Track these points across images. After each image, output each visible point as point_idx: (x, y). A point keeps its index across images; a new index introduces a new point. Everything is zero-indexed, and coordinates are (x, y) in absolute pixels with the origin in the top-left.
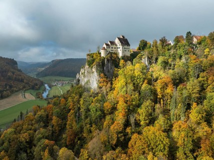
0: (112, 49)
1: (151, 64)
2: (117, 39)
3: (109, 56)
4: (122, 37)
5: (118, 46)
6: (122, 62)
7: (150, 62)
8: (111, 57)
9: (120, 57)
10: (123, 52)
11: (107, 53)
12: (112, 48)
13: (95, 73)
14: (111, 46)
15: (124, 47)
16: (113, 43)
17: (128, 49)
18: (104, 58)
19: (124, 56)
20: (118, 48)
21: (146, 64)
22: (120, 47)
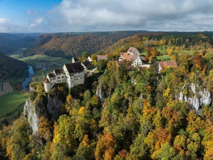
0: (59, 80)
1: (106, 97)
2: (65, 66)
3: (53, 89)
4: (73, 61)
6: (69, 97)
7: (105, 94)
8: (56, 91)
9: (70, 89)
10: (72, 82)
11: (52, 85)
12: (59, 78)
13: (35, 114)
14: (57, 77)
15: (73, 77)
16: (59, 71)
17: (80, 77)
18: (47, 94)
19: (75, 87)
20: (66, 77)
21: (99, 97)
22: (68, 76)
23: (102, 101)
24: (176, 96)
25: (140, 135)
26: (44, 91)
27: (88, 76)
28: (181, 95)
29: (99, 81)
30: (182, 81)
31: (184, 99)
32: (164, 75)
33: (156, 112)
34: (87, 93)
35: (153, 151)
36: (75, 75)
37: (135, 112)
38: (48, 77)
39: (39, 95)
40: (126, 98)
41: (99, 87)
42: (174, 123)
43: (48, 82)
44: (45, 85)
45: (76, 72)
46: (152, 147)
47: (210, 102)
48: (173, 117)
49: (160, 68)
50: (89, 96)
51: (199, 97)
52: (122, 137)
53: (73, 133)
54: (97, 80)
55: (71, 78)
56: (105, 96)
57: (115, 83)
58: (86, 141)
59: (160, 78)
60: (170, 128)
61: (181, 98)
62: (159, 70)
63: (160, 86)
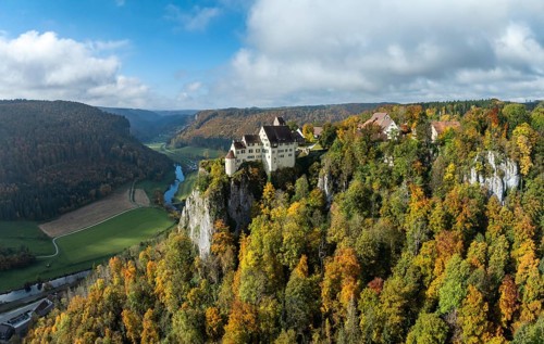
0: (251, 154)
1: (336, 192)
2: (262, 129)
3: (241, 172)
4: (276, 123)
5: (266, 147)
6: (268, 187)
7: (335, 186)
8: (246, 175)
9: (268, 174)
10: (274, 160)
11: (239, 164)
12: (250, 151)
13: (207, 216)
14: (248, 148)
15: (276, 150)
16: (252, 139)
17: (289, 152)
18: (229, 179)
19: (278, 171)
20: (264, 151)
21: (324, 192)
22: (268, 148)
23: (329, 200)
24: (465, 179)
25: (404, 255)
26: (224, 172)
27: (301, 155)
28: (473, 173)
29: (324, 161)
30: (473, 148)
31: (478, 181)
32: (443, 144)
33: (433, 206)
34: (301, 182)
35: (431, 281)
36: (280, 148)
37: (395, 213)
38: (233, 148)
39: (215, 179)
40: (376, 192)
41: (324, 171)
42: (466, 222)
43: (232, 156)
44: (228, 162)
45: (282, 142)
46: (429, 271)
47: (517, 184)
48: (464, 211)
49: (434, 134)
50: (306, 188)
51: (502, 175)
52: (373, 258)
53: (279, 252)
54: (319, 161)
55: (273, 152)
56: (335, 189)
57: (354, 162)
58: (302, 270)
59: (435, 151)
60: (459, 231)
61: (473, 181)
62: (433, 138)
63: (436, 165)
